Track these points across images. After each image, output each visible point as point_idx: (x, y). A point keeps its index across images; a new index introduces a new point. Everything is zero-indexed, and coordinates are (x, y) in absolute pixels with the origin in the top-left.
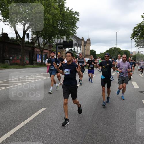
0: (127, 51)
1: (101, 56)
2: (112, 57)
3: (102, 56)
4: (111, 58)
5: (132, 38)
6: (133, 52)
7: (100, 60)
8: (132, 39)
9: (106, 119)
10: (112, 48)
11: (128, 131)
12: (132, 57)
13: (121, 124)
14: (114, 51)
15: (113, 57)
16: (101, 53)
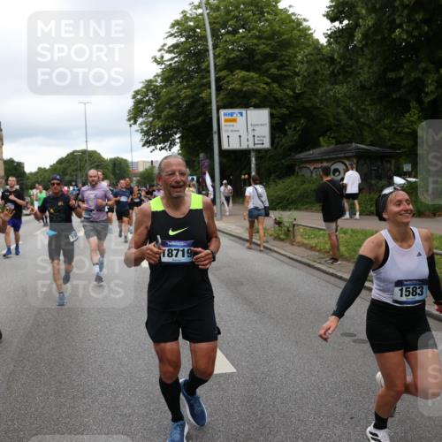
0: (122, 159)
1: (40, 180)
2: (76, 181)
3: (45, 178)
4: (74, 184)
5: (132, 122)
6: (137, 163)
7: (41, 192)
8: (131, 126)
9: (55, 376)
10: (74, 152)
11: (123, 398)
12: (134, 179)
13: (100, 384)
14: (80, 160)
15: (79, 180)
16: (40, 169)
